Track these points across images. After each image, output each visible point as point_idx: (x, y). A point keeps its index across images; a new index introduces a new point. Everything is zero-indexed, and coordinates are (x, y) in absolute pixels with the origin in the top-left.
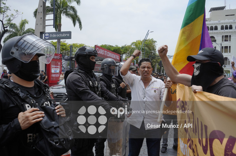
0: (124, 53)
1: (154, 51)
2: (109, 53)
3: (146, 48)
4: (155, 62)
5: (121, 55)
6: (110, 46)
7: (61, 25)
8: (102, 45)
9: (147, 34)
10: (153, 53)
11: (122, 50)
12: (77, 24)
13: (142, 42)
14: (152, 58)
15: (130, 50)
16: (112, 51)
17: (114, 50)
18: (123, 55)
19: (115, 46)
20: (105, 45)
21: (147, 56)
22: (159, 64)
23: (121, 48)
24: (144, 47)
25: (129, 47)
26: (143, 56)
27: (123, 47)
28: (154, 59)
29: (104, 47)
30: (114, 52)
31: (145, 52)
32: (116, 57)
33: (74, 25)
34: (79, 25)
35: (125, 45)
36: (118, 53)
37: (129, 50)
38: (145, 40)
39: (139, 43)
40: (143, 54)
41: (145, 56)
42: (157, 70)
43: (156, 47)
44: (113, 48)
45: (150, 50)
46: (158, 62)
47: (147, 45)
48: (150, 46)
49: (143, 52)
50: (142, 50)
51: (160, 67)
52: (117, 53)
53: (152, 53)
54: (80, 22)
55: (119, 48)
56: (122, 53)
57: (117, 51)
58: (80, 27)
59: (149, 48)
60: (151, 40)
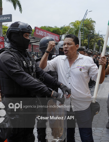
0: (63, 33)
1: (93, 31)
2: (48, 34)
3: (85, 28)
4: (94, 42)
5: (60, 36)
6: (50, 27)
7: (2, 9)
8: (42, 27)
9: (86, 14)
10: (92, 33)
11: (61, 31)
12: (18, 7)
13: (80, 22)
14: (91, 37)
15: (69, 31)
16: (51, 32)
17: (53, 31)
18: (62, 36)
19: (55, 27)
20: (45, 26)
21: (86, 36)
22: (98, 43)
23: (60, 28)
24: (82, 27)
25: (68, 27)
26: (82, 36)
27: (62, 28)
28: (93, 39)
29: (44, 29)
30: (53, 33)
31: (83, 32)
32: (55, 38)
33: (15, 8)
34: (20, 8)
35: (64, 26)
36: (58, 34)
37: (67, 31)
38: (83, 20)
39: (78, 23)
40: (82, 34)
41: (83, 36)
42: (96, 49)
43: (94, 27)
44: (52, 29)
45: (89, 30)
46: (97, 42)
47: (85, 25)
48: (89, 25)
49: (81, 32)
50: (81, 30)
51: (99, 47)
52: (56, 34)
53: (90, 32)
54: (20, 5)
55: (58, 29)
56: (61, 34)
57: (57, 32)
58: (20, 10)
59: (88, 28)
60: (89, 19)
